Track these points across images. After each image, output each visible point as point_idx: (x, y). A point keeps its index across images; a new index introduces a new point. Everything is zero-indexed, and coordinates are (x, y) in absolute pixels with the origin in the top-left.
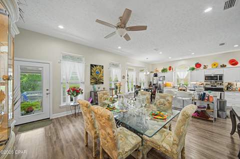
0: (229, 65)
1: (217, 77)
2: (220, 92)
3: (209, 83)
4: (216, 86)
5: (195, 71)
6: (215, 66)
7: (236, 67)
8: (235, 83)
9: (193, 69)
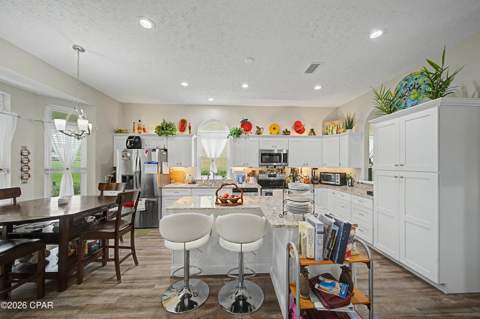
3: (265, 169)
4: (274, 176)
5: (242, 139)
6: (275, 132)
7: (302, 137)
8: (300, 168)
9: (238, 133)
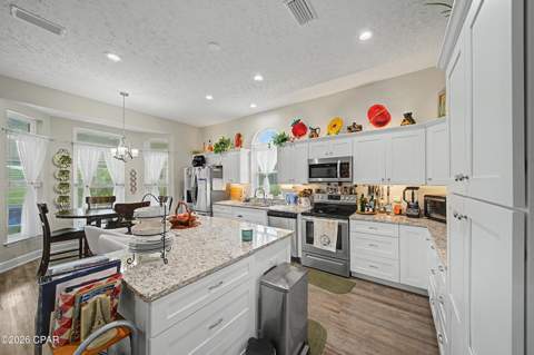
0: (368, 126)
1: (336, 165)
2: (337, 221)
3: (324, 187)
4: (338, 198)
5: (287, 148)
6: (335, 130)
7: (386, 131)
8: (385, 187)
9: (282, 140)
